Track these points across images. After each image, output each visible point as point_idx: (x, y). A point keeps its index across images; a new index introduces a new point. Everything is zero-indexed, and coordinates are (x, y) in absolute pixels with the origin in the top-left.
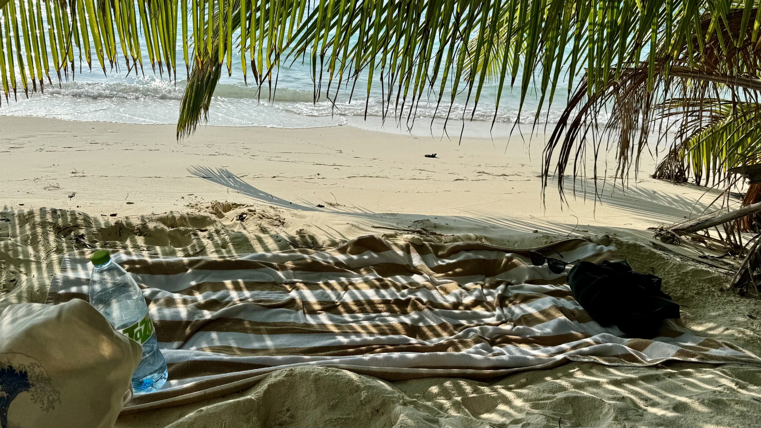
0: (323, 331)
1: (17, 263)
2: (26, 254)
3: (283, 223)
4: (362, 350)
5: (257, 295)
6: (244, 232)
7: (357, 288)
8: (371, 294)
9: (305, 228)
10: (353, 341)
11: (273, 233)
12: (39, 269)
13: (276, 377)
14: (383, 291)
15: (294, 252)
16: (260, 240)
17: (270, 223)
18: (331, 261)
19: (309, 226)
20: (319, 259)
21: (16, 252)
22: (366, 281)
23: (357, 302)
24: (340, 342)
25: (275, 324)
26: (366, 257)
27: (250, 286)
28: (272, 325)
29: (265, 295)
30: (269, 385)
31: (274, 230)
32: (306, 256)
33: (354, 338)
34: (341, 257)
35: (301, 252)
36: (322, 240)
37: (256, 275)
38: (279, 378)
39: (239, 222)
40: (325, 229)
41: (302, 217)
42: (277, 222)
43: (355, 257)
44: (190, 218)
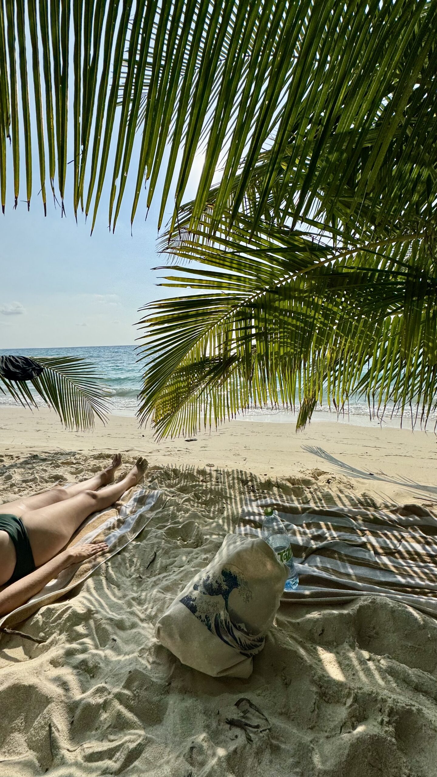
0: (386, 570)
1: (226, 498)
2: (230, 494)
3: (353, 487)
4: (417, 591)
5: (343, 535)
6: (330, 492)
7: (407, 541)
8: (418, 548)
9: (367, 492)
10: (408, 582)
11: (347, 494)
12: (236, 503)
13: (364, 601)
14: (427, 547)
15: (360, 508)
16: (339, 497)
17: (345, 487)
18: (385, 518)
19: (369, 490)
20: (377, 515)
21: (226, 493)
22: (414, 537)
23: (408, 552)
24: (399, 581)
25: (357, 558)
26: (411, 519)
27: (336, 529)
28: (354, 559)
29: (347, 536)
30: (360, 606)
31: (347, 492)
32: (368, 513)
33: (409, 580)
34: (393, 517)
35: (365, 509)
36: (380, 502)
37: (341, 522)
38: (366, 603)
39: (327, 484)
40: (380, 493)
41: (363, 483)
42: (349, 486)
43: (403, 518)
44: (302, 480)
